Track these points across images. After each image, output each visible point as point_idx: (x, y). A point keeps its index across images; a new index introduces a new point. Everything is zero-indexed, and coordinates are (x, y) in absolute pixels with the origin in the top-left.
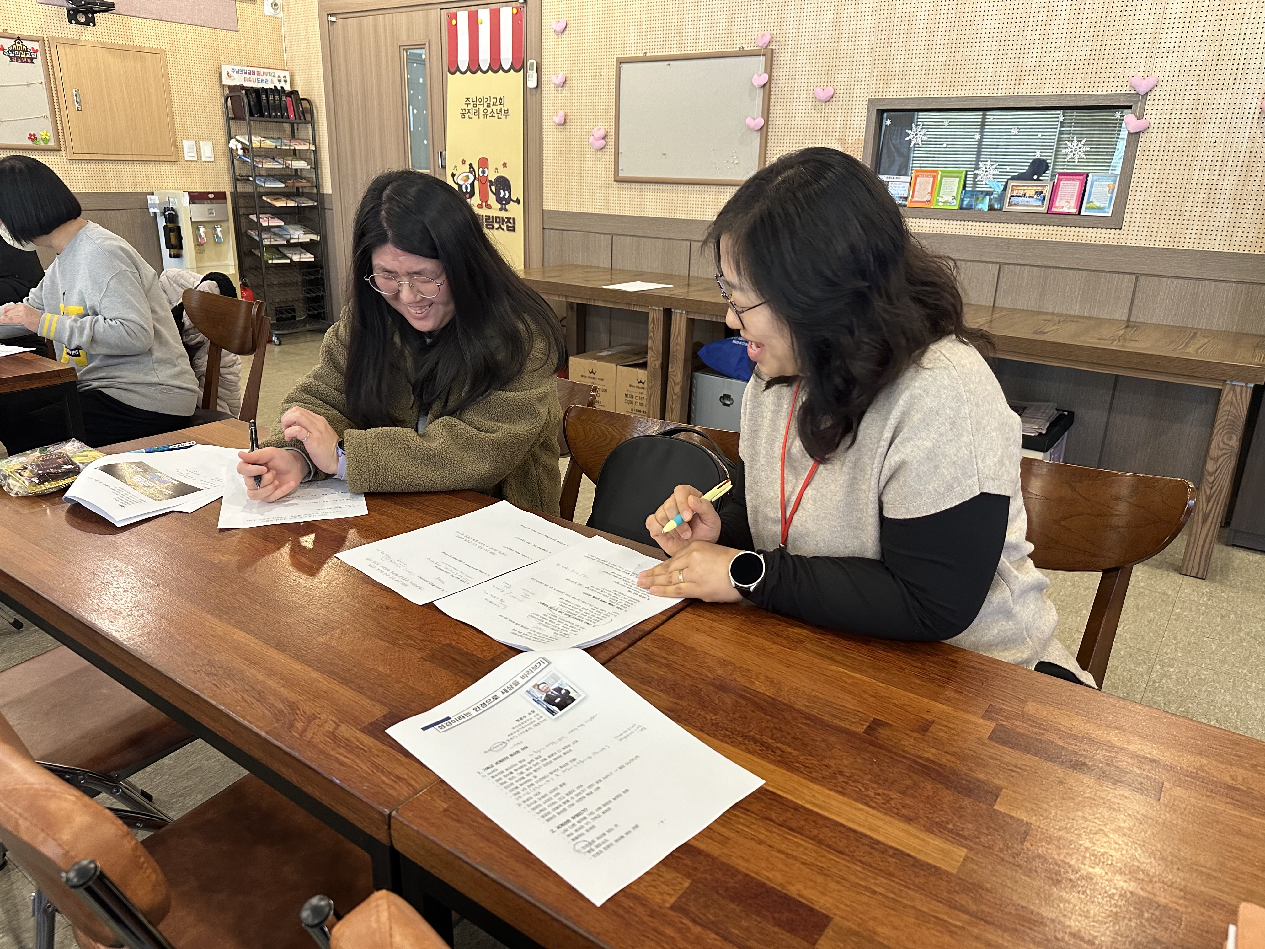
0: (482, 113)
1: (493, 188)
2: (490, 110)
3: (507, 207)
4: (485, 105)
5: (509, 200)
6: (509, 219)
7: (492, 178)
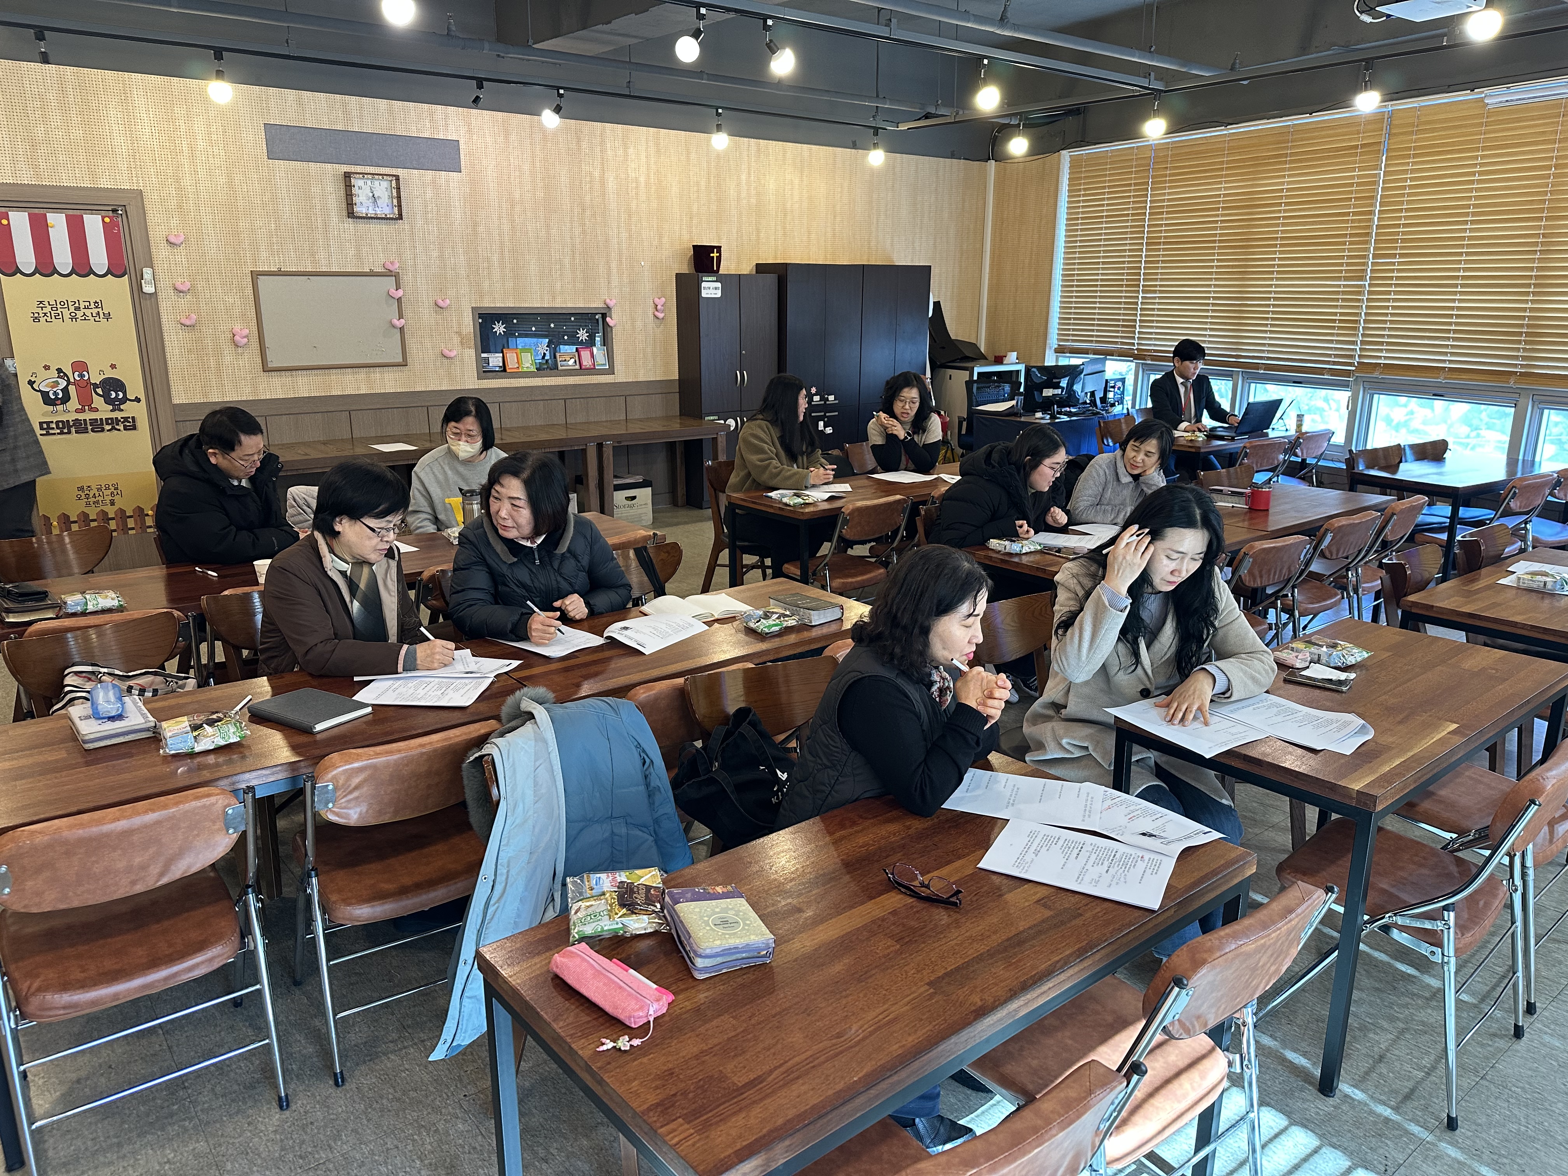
0: (67, 315)
1: (99, 391)
2: (79, 314)
3: (122, 407)
4: (72, 309)
5: (125, 400)
6: (126, 419)
7: (96, 379)
